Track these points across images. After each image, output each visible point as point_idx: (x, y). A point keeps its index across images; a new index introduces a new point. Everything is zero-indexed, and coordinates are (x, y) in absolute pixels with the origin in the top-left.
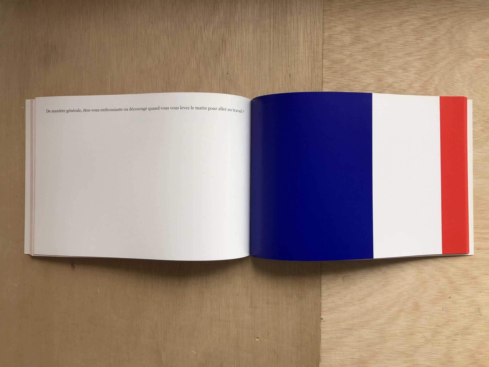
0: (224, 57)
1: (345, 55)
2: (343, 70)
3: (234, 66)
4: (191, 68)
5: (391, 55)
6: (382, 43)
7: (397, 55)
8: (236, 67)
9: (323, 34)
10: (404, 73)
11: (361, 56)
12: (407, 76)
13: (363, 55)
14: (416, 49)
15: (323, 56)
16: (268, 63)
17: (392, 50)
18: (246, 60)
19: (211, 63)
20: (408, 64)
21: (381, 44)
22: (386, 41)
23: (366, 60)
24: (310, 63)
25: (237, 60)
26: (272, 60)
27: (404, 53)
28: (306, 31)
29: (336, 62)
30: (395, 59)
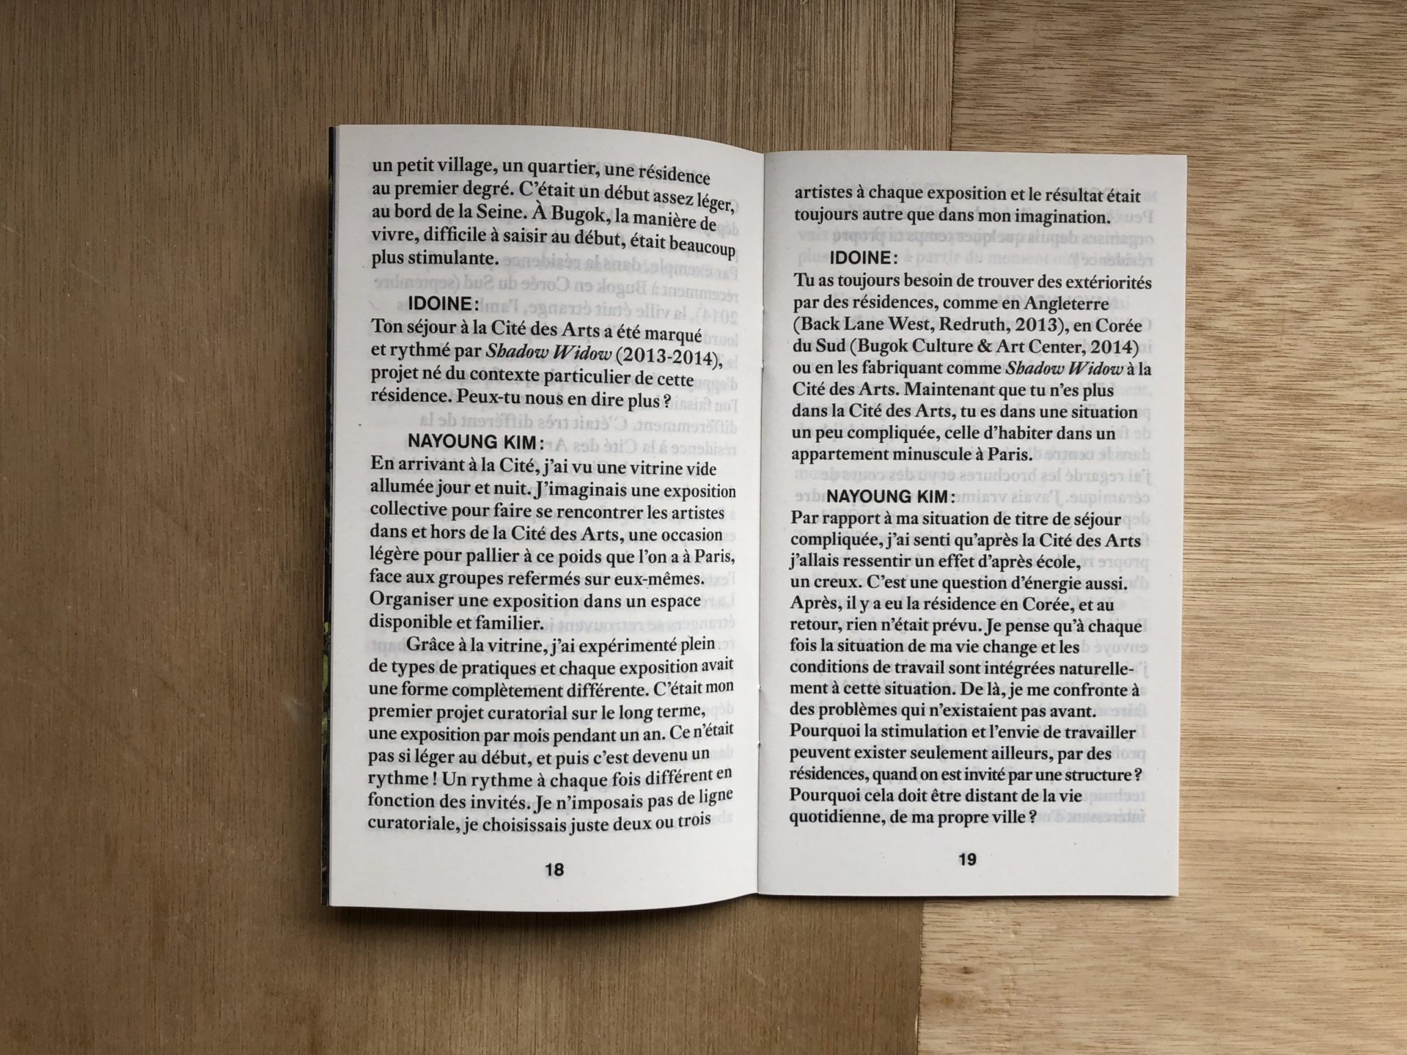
5: (1251, 157)
6: (1211, 104)
7: (1275, 161)
9: (957, 59)
10: (1302, 241)
12: (1316, 251)
14: (1360, 135)
17: (1251, 138)
20: (1325, 199)
21: (1205, 107)
22: (1227, 95)
27: (1304, 152)
28: (881, 43)
30: (1264, 178)
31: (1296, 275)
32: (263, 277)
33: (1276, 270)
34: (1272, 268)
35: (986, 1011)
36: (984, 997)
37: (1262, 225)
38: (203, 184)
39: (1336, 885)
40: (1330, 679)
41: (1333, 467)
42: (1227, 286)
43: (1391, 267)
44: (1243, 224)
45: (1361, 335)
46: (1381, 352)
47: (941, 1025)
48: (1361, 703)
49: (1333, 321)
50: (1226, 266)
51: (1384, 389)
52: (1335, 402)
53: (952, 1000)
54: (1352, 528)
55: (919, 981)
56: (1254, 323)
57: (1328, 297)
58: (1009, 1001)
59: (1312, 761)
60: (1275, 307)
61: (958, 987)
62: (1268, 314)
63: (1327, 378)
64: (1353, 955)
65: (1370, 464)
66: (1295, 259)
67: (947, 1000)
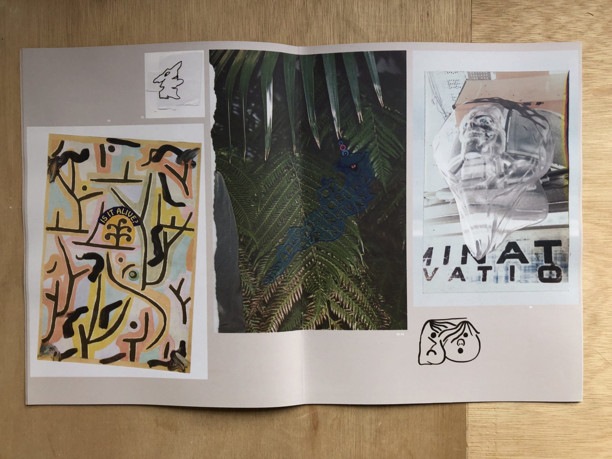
10: (581, 10)
31: (580, 21)
32: (263, 33)
33: (574, 19)
34: (572, 19)
37: (569, 6)
38: (243, 5)
39: (597, 210)
40: (594, 145)
41: (593, 80)
42: (558, 24)
43: (608, 18)
44: (563, 5)
45: (600, 39)
46: (606, 44)
48: (604, 153)
49: (592, 35)
50: (558, 19)
51: (607, 55)
52: (593, 59)
54: (600, 98)
56: (567, 36)
57: (590, 27)
59: (589, 171)
60: (574, 31)
62: (571, 33)
63: (590, 52)
64: (603, 231)
65: (605, 78)
66: (580, 16)
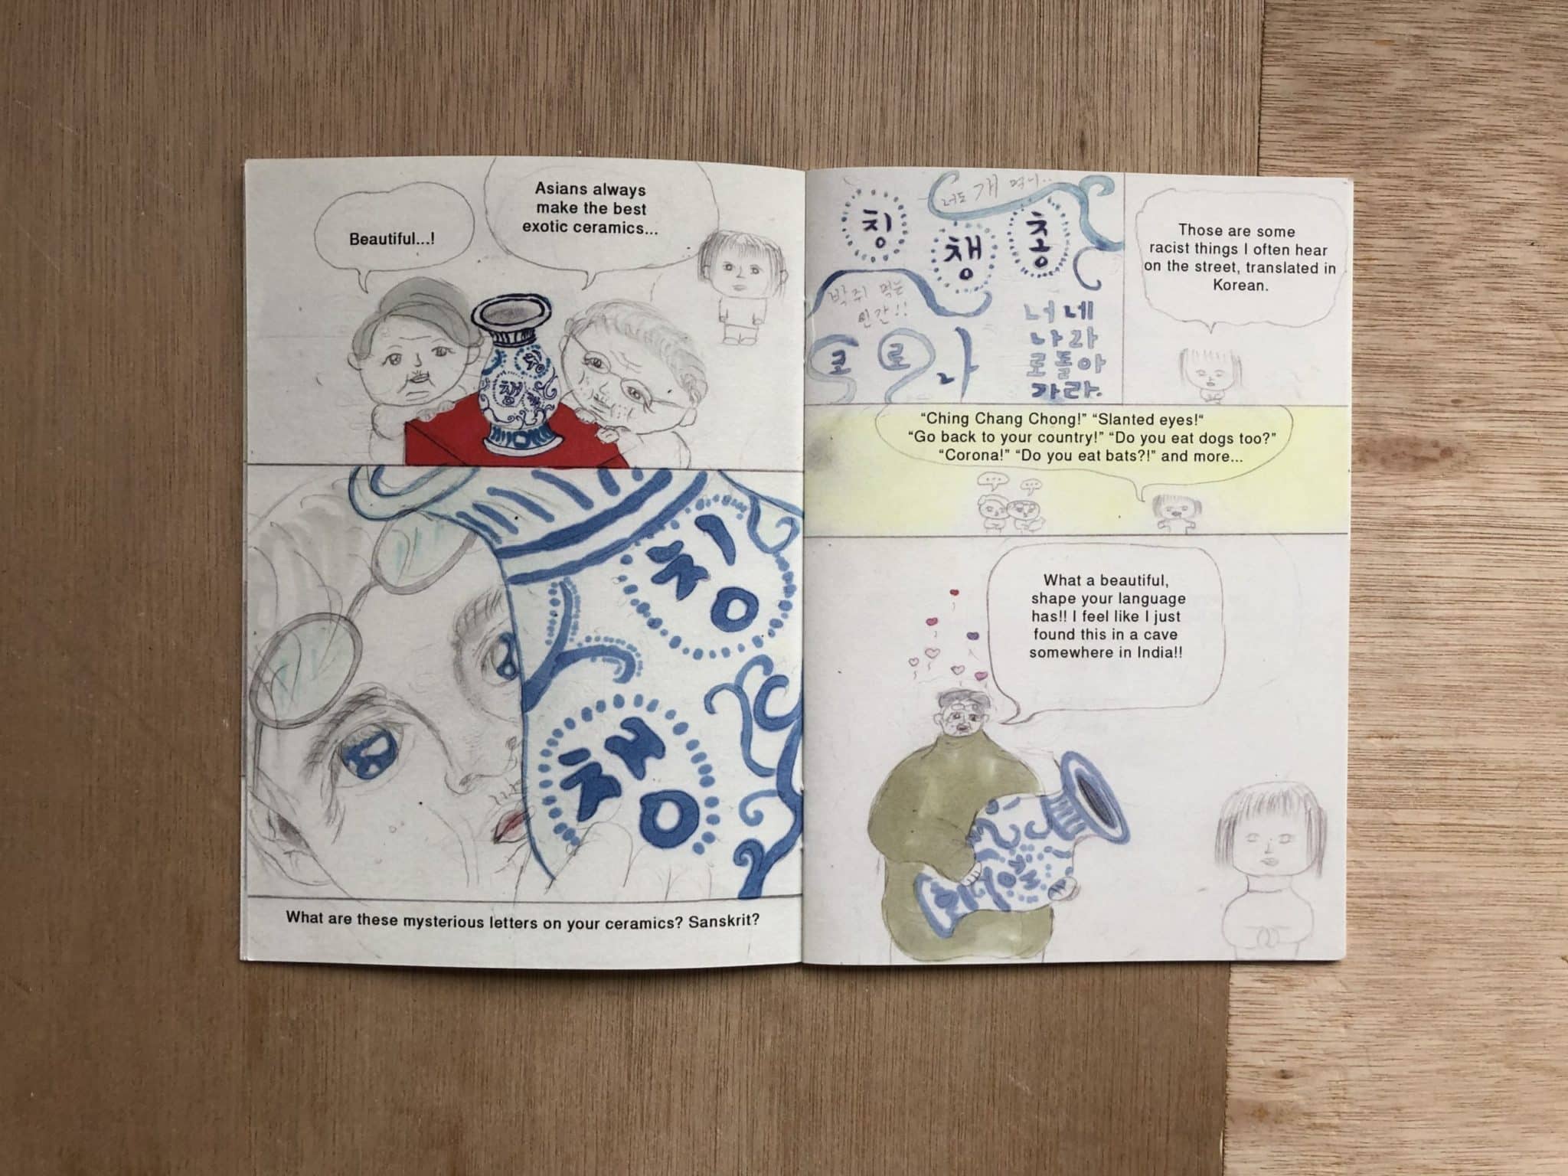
0: (721, 29)
1: (1384, 42)
2: (1371, 123)
3: (774, 80)
4: (535, 84)
8: (783, 84)
11: (1471, 50)
13: (1484, 48)
15: (1263, 42)
16: (964, 70)
18: (841, 54)
19: (647, 58)
23: (1499, 75)
24: (1193, 81)
25: (791, 49)
26: (985, 53)
29: (1336, 78)
35: (1309, 1127)
36: (1306, 1109)
47: (1254, 1144)
53: (1267, 1113)
55: (1224, 1087)
58: (1339, 1114)
61: (1274, 1097)
67: (1261, 1113)
